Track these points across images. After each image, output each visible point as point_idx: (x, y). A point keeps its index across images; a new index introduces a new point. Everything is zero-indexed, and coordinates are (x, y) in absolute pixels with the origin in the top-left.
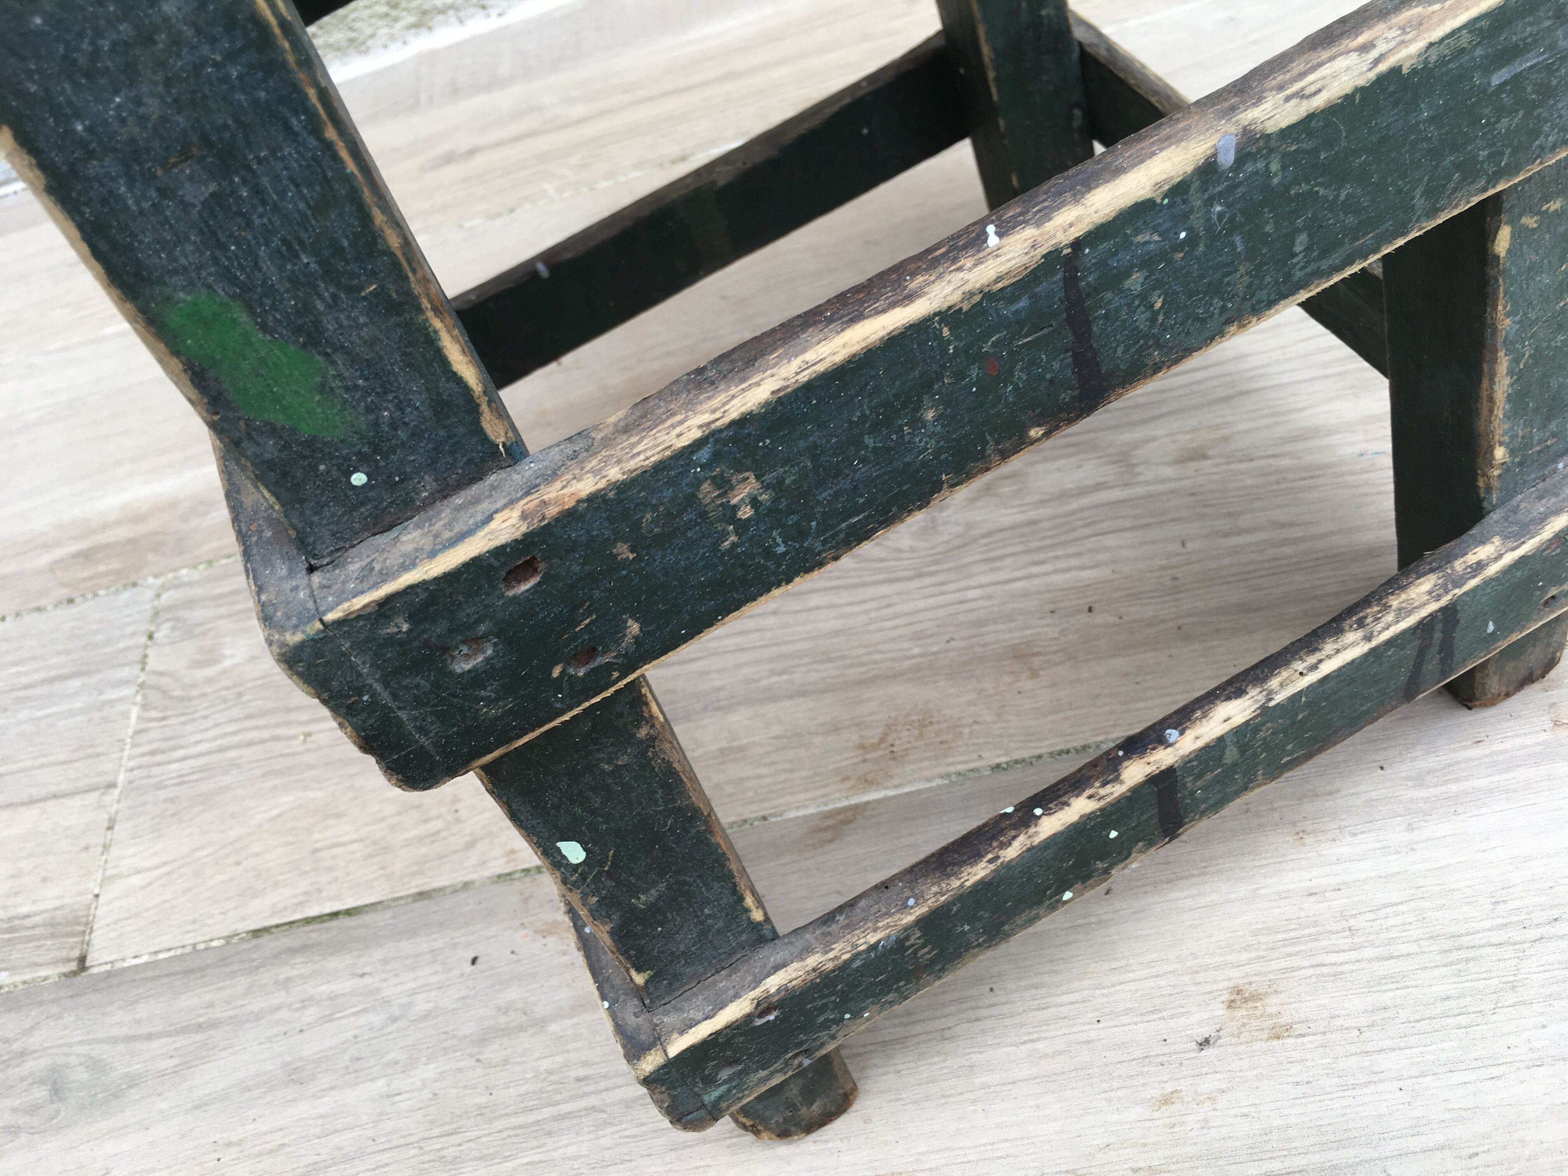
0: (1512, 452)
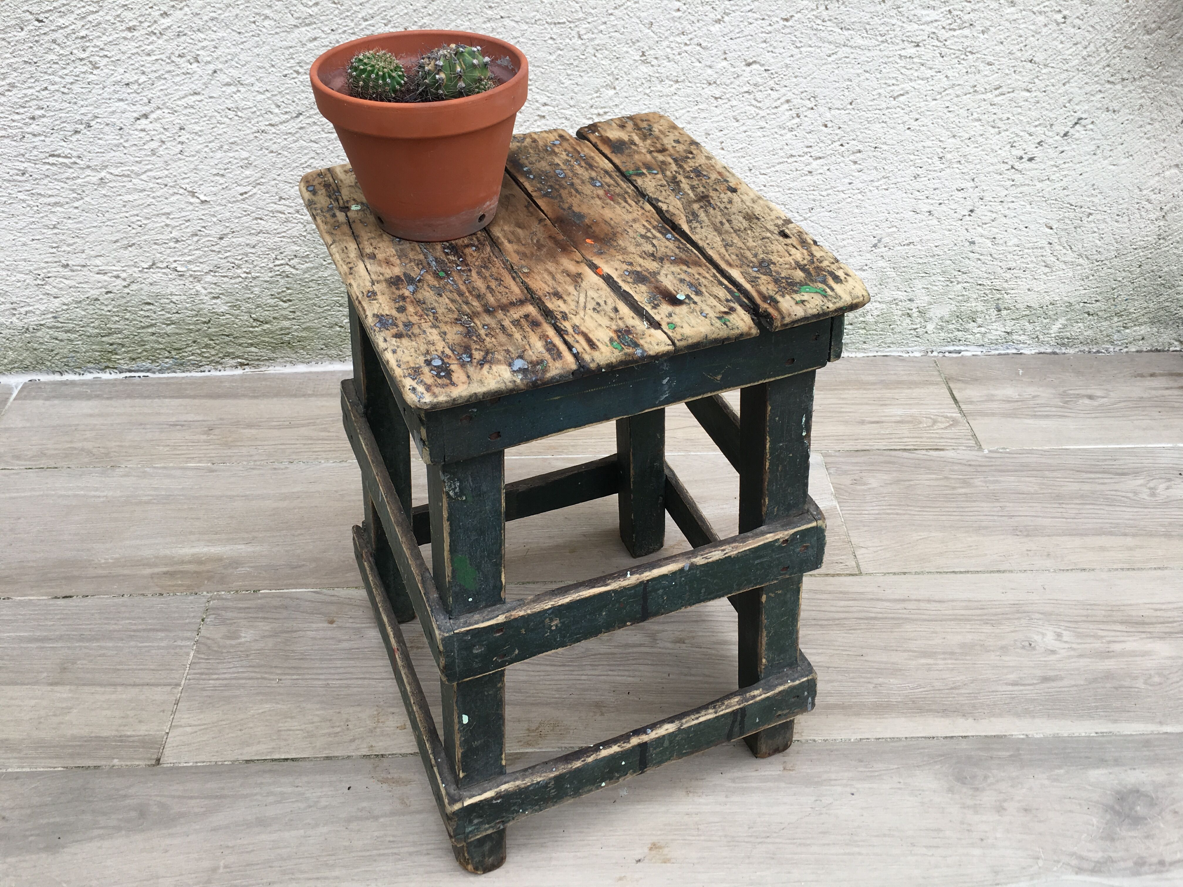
0: (768, 661)
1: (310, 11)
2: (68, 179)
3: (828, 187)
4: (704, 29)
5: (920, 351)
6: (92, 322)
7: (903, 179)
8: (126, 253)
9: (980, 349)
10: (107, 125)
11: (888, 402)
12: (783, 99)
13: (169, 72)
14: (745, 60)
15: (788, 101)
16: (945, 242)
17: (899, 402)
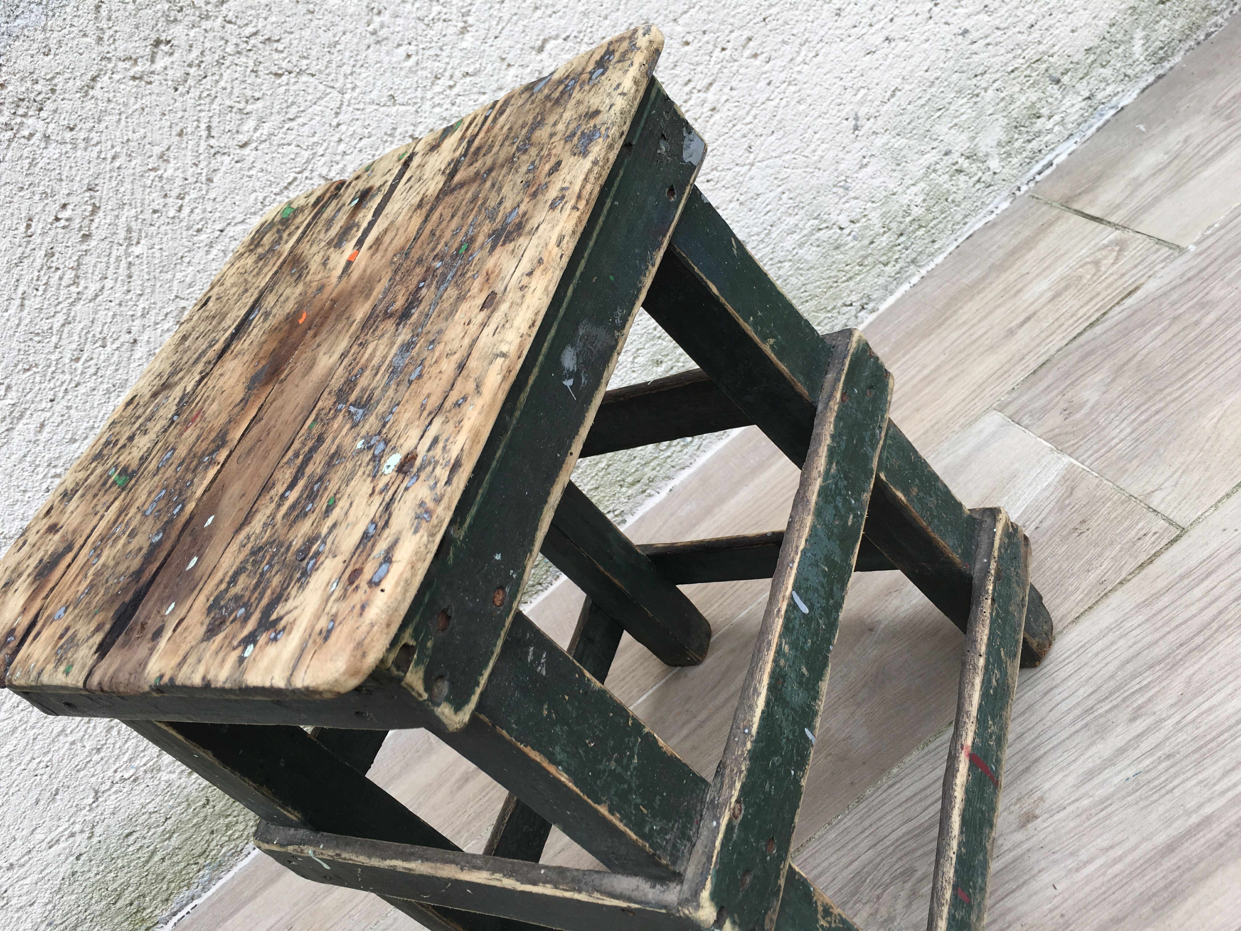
1: (8, 401)
3: (748, 108)
4: (457, 53)
5: (1005, 199)
6: (91, 898)
7: (826, 28)
8: (58, 803)
9: (1072, 141)
11: (1020, 285)
14: (533, 48)
16: (933, 58)
17: (1032, 275)
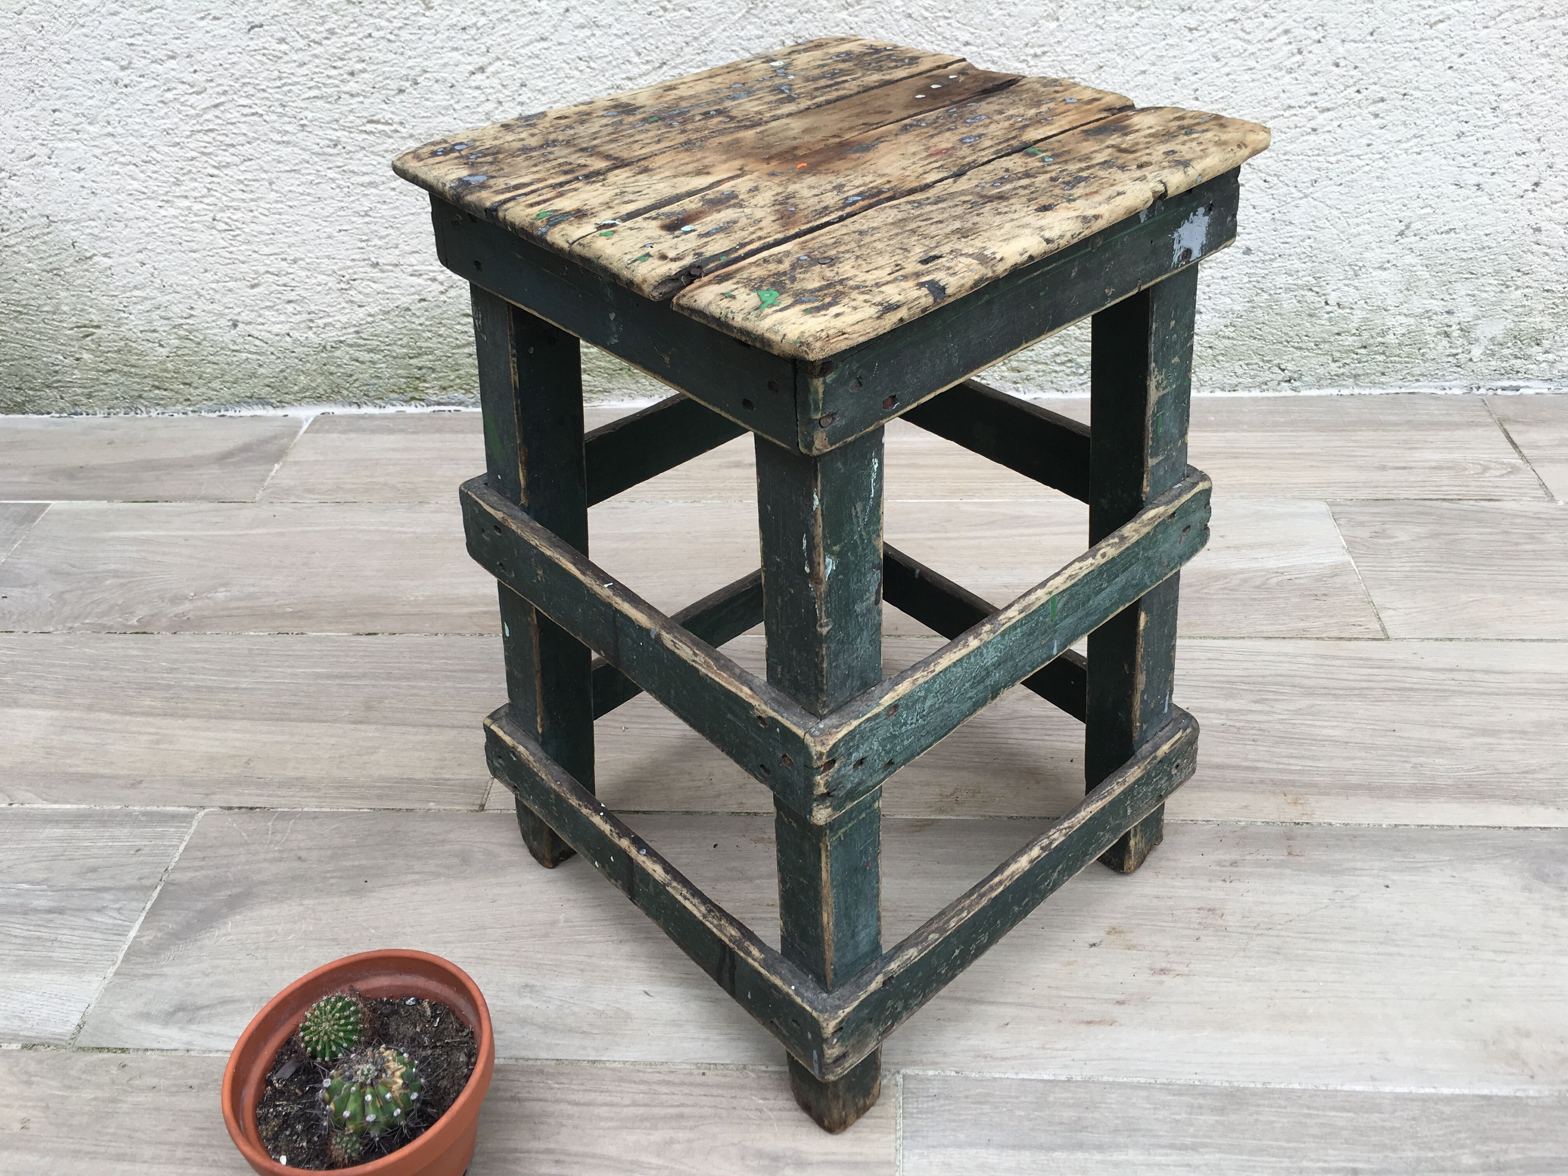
2: (386, 151)
3: (1339, 150)
5: (1462, 387)
6: (401, 339)
7: (1442, 139)
9: (1548, 385)
10: (437, 81)
11: (1419, 446)
12: (1280, 30)
13: (514, 11)
15: (1286, 32)
16: (1500, 229)
17: (1433, 445)
